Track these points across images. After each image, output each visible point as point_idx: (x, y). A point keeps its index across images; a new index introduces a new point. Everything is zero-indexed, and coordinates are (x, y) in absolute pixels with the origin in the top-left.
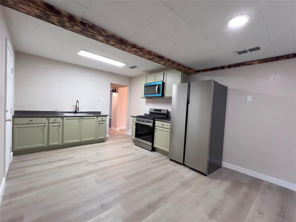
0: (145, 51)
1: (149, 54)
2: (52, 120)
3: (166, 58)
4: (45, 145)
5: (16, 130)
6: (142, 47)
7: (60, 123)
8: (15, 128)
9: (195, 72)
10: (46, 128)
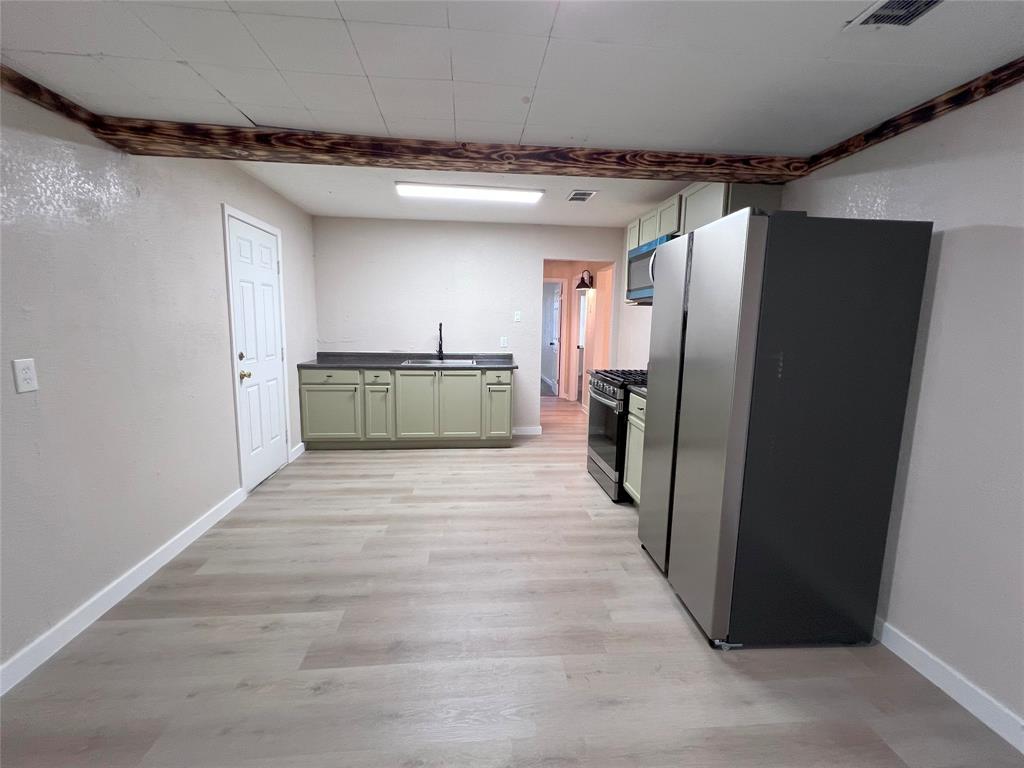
0: (472, 152)
1: (494, 156)
2: (370, 375)
3: (582, 149)
4: (359, 435)
5: (306, 395)
6: (458, 143)
7: (388, 384)
8: (303, 392)
9: (796, 169)
10: (359, 395)
